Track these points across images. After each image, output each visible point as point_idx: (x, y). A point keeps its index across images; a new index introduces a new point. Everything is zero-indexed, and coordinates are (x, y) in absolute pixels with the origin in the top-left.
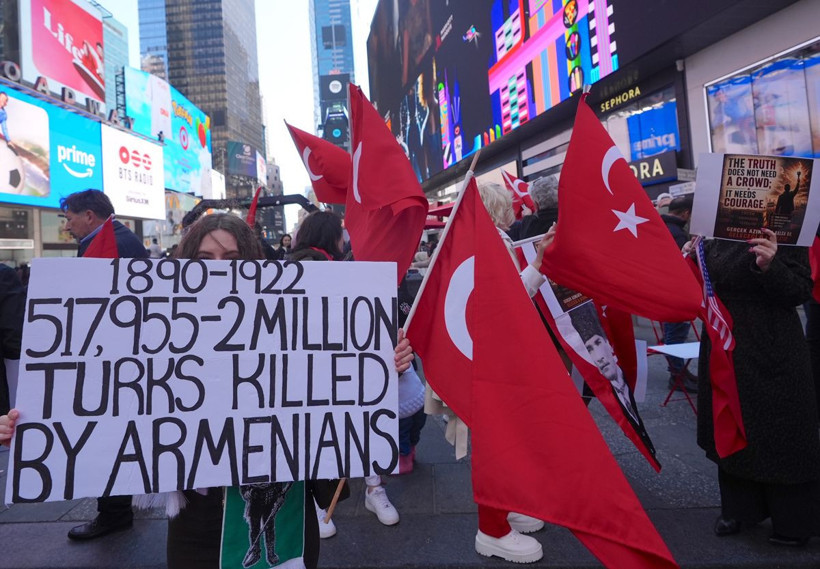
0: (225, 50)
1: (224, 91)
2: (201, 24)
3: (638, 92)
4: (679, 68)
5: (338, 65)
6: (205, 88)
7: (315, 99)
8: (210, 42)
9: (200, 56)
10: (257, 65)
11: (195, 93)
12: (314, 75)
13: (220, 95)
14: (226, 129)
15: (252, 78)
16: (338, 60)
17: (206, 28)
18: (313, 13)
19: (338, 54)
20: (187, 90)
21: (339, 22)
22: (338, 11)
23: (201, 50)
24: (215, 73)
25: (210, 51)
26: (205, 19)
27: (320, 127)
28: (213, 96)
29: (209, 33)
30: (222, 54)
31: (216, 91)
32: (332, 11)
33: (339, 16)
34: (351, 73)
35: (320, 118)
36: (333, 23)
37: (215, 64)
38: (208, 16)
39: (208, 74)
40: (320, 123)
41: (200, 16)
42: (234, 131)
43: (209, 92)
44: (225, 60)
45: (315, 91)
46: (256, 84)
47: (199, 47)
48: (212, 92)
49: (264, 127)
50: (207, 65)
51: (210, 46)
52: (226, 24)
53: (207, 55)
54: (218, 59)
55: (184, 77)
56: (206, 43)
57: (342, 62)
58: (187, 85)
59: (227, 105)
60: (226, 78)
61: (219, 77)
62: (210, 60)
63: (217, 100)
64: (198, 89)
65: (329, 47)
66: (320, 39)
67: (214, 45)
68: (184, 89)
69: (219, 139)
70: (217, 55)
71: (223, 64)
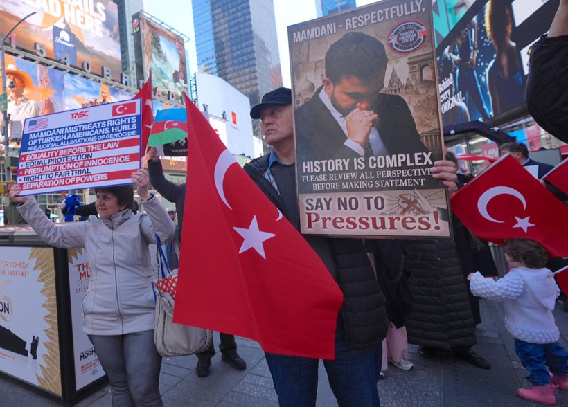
0: (255, 48)
1: (256, 78)
2: (237, 34)
6: (242, 79)
8: (244, 45)
9: (238, 56)
10: (278, 54)
13: (254, 82)
17: (241, 35)
23: (238, 52)
24: (249, 66)
25: (244, 51)
26: (240, 29)
28: (248, 83)
29: (243, 38)
30: (253, 52)
31: (250, 79)
37: (249, 60)
38: (242, 26)
39: (243, 69)
41: (236, 28)
44: (255, 55)
47: (237, 50)
48: (247, 81)
50: (243, 62)
51: (244, 48)
53: (243, 55)
54: (250, 56)
56: (241, 46)
59: (259, 87)
60: (257, 68)
61: (252, 69)
62: (245, 58)
63: (252, 85)
67: (247, 46)
70: (250, 53)
71: (254, 59)
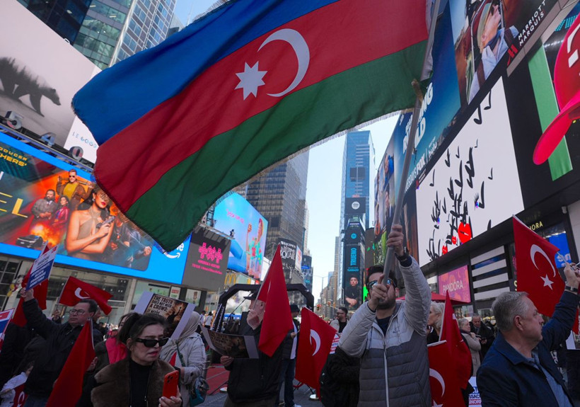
0: (286, 179)
1: (281, 204)
3: (541, 225)
4: (564, 212)
5: (359, 192)
6: (269, 202)
7: (342, 212)
8: (277, 174)
9: (269, 182)
10: (306, 189)
11: (262, 205)
12: (342, 197)
13: (278, 207)
14: (278, 230)
15: (301, 197)
16: (359, 188)
18: (345, 160)
19: (359, 185)
20: (257, 203)
21: (362, 166)
22: (362, 159)
23: (271, 179)
24: (277, 193)
25: (276, 179)
27: (343, 232)
28: (273, 208)
30: (284, 182)
31: (276, 204)
32: (357, 159)
33: (362, 162)
34: (367, 197)
35: (343, 225)
36: (358, 166)
37: (279, 187)
39: (272, 193)
40: (343, 228)
42: (284, 231)
43: (271, 204)
44: (285, 185)
45: (342, 207)
46: (304, 201)
47: (270, 177)
48: (273, 205)
49: (305, 229)
50: (274, 188)
51: (277, 177)
52: (290, 164)
53: (274, 182)
54: (281, 185)
55: (256, 194)
56: (275, 174)
57: (361, 190)
58: (257, 200)
59: (282, 213)
60: (284, 196)
61: (279, 196)
62: (276, 185)
63: (276, 210)
64: (264, 202)
65: (354, 180)
66: (349, 175)
67: (279, 176)
68: (255, 202)
69: (272, 235)
70: (281, 182)
71: (283, 188)
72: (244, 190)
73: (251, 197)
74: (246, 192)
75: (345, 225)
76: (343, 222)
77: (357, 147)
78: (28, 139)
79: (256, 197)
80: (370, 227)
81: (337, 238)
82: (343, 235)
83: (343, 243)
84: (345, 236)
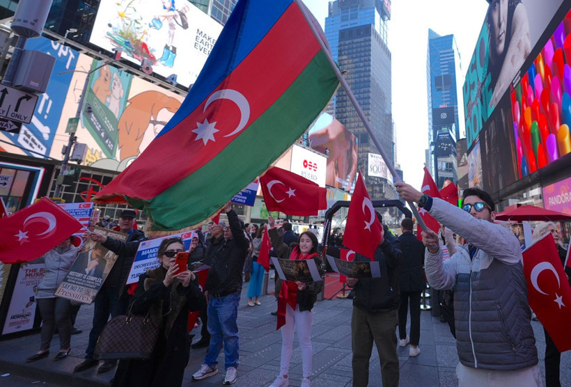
0: (371, 95)
2: (358, 80)
5: (446, 101)
7: (429, 124)
8: (362, 90)
10: (391, 103)
11: (350, 122)
12: (429, 108)
14: (368, 146)
15: (387, 112)
16: (446, 98)
17: (360, 82)
18: (429, 68)
19: (445, 94)
20: (346, 121)
21: (447, 73)
22: (447, 66)
25: (362, 96)
26: (360, 77)
27: (432, 144)
29: (362, 85)
30: (369, 98)
32: (441, 67)
33: (447, 69)
34: (455, 106)
35: (432, 137)
36: (443, 74)
37: (365, 104)
38: (362, 75)
40: (432, 140)
41: (357, 75)
42: (374, 147)
44: (370, 101)
45: (429, 119)
46: (390, 115)
49: (393, 144)
51: (362, 93)
52: (373, 79)
54: (366, 101)
55: (345, 112)
56: (360, 91)
57: (449, 99)
58: (346, 118)
60: (370, 112)
64: (352, 119)
65: (439, 90)
66: (434, 84)
67: (364, 92)
68: (344, 120)
69: (363, 152)
70: (366, 98)
71: (369, 104)
72: (333, 109)
73: (340, 115)
74: (334, 111)
75: (434, 137)
76: (432, 134)
77: (441, 54)
78: (159, 82)
79: (345, 115)
80: (461, 138)
81: (427, 151)
82: (433, 148)
83: (433, 156)
84: (435, 149)
